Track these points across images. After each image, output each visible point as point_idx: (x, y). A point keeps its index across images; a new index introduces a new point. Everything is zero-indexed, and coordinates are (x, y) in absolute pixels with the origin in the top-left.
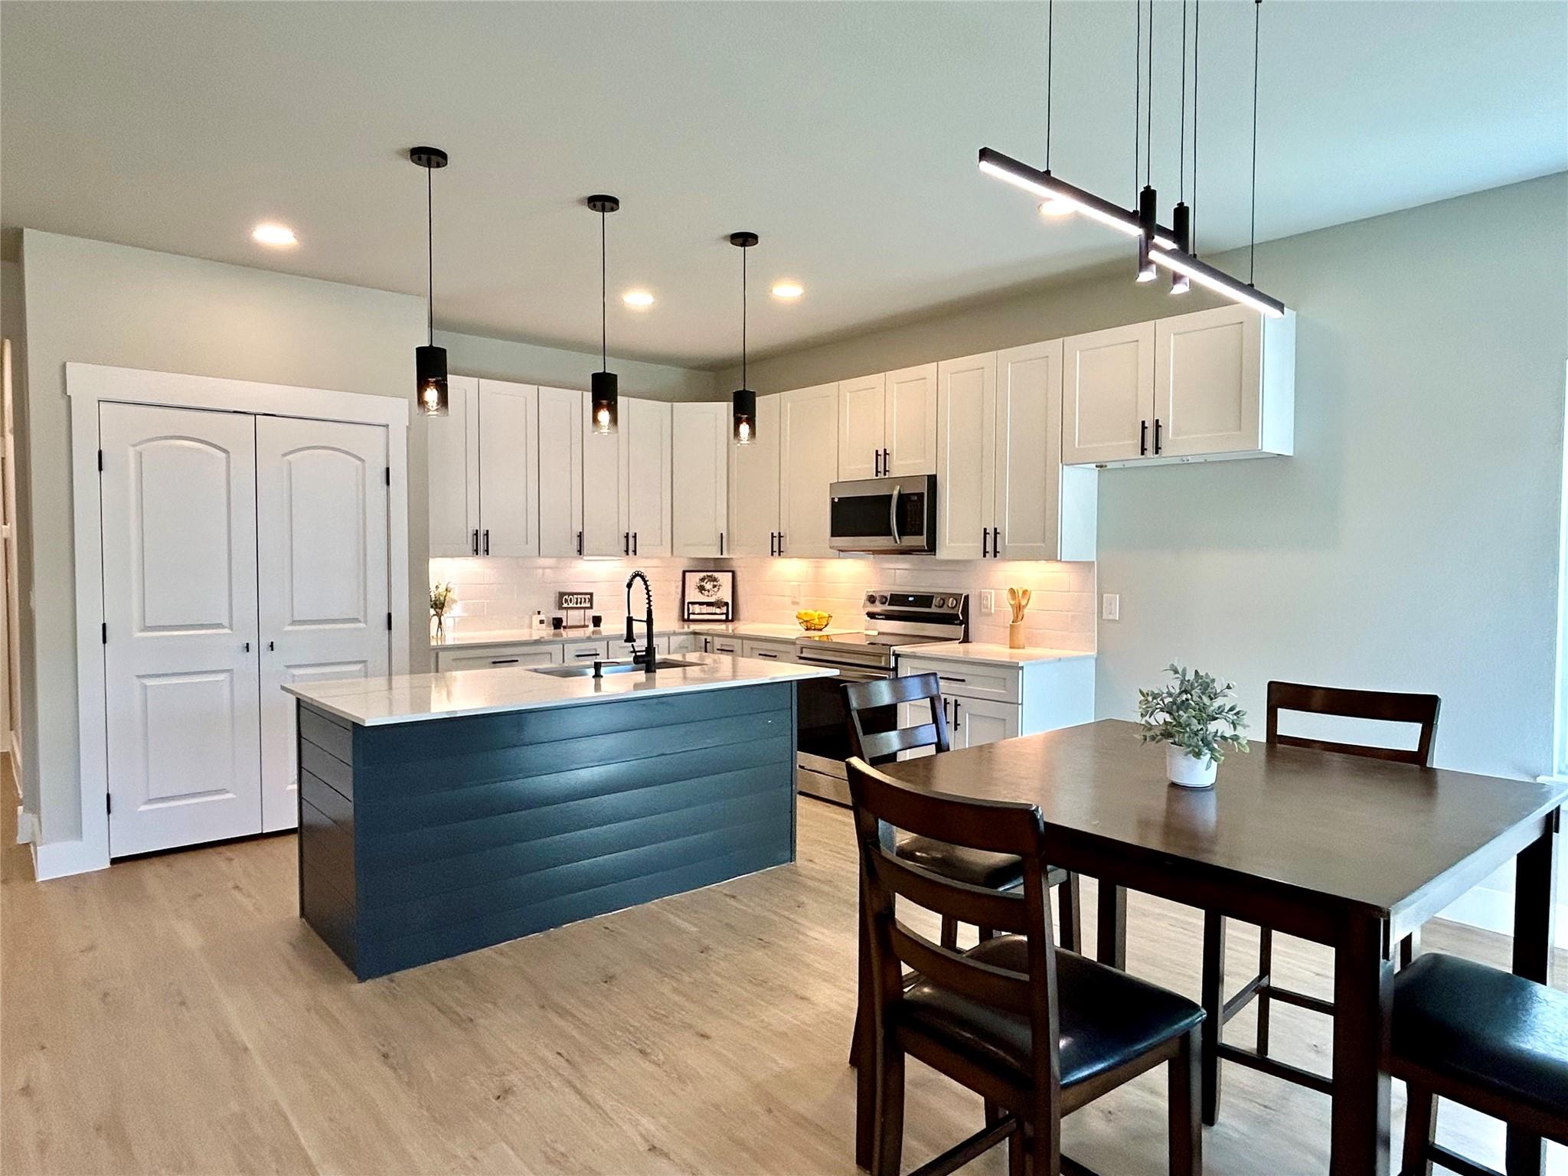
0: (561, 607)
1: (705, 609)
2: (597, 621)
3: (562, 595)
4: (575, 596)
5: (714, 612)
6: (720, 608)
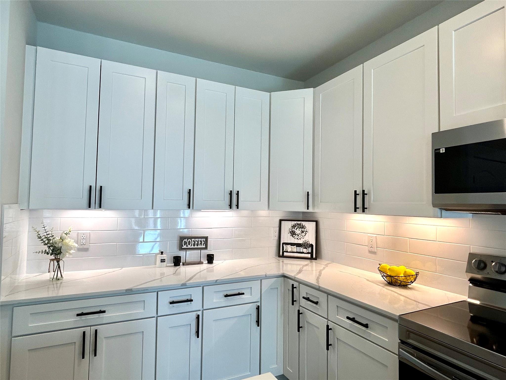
1: (295, 249)
2: (210, 259)
5: (302, 251)
6: (306, 249)
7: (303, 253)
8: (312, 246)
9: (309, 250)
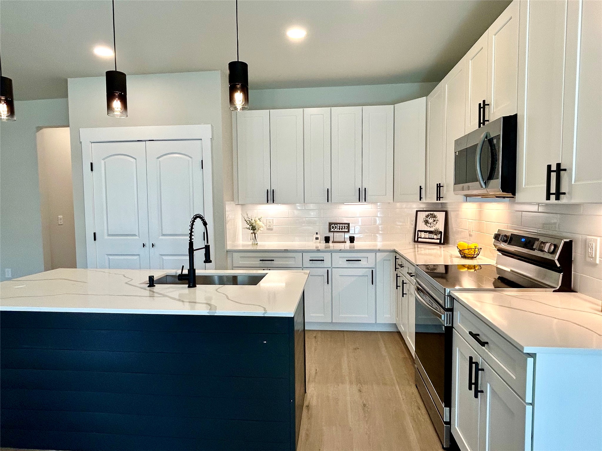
0: (330, 231)
1: (427, 235)
2: (352, 239)
3: (330, 224)
4: (338, 225)
5: (433, 237)
6: (436, 235)
7: (433, 239)
8: (441, 232)
9: (439, 236)
